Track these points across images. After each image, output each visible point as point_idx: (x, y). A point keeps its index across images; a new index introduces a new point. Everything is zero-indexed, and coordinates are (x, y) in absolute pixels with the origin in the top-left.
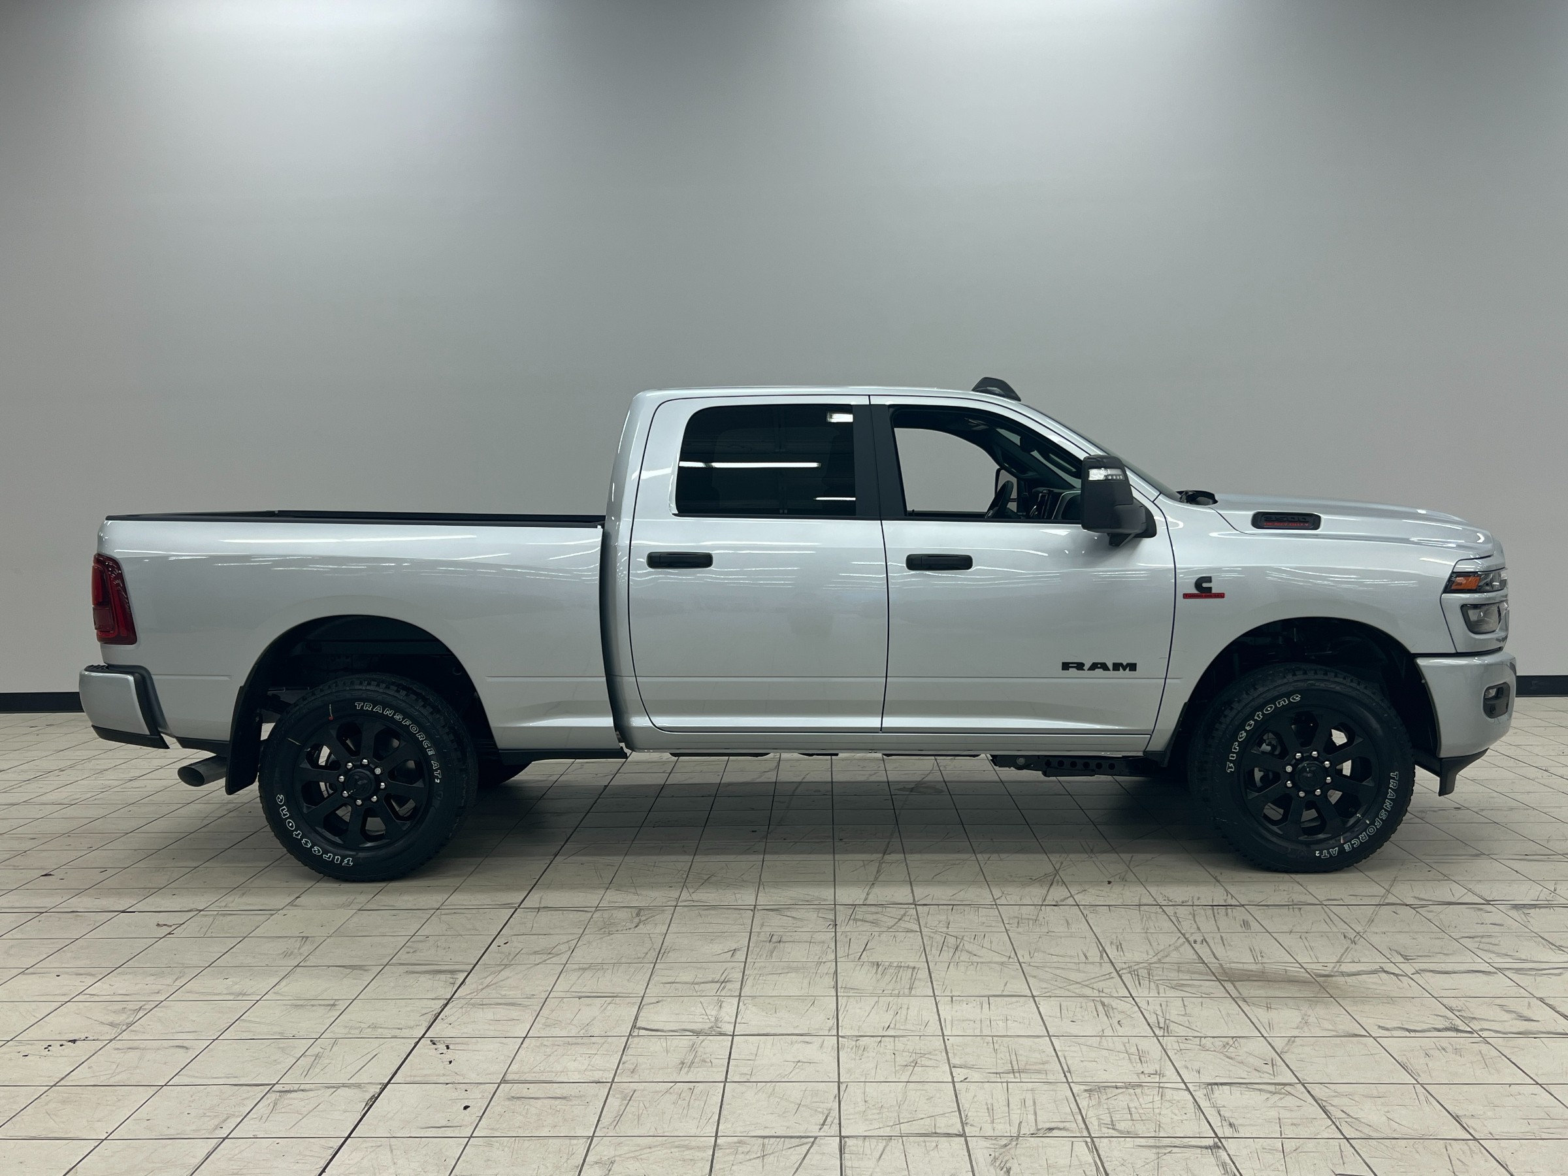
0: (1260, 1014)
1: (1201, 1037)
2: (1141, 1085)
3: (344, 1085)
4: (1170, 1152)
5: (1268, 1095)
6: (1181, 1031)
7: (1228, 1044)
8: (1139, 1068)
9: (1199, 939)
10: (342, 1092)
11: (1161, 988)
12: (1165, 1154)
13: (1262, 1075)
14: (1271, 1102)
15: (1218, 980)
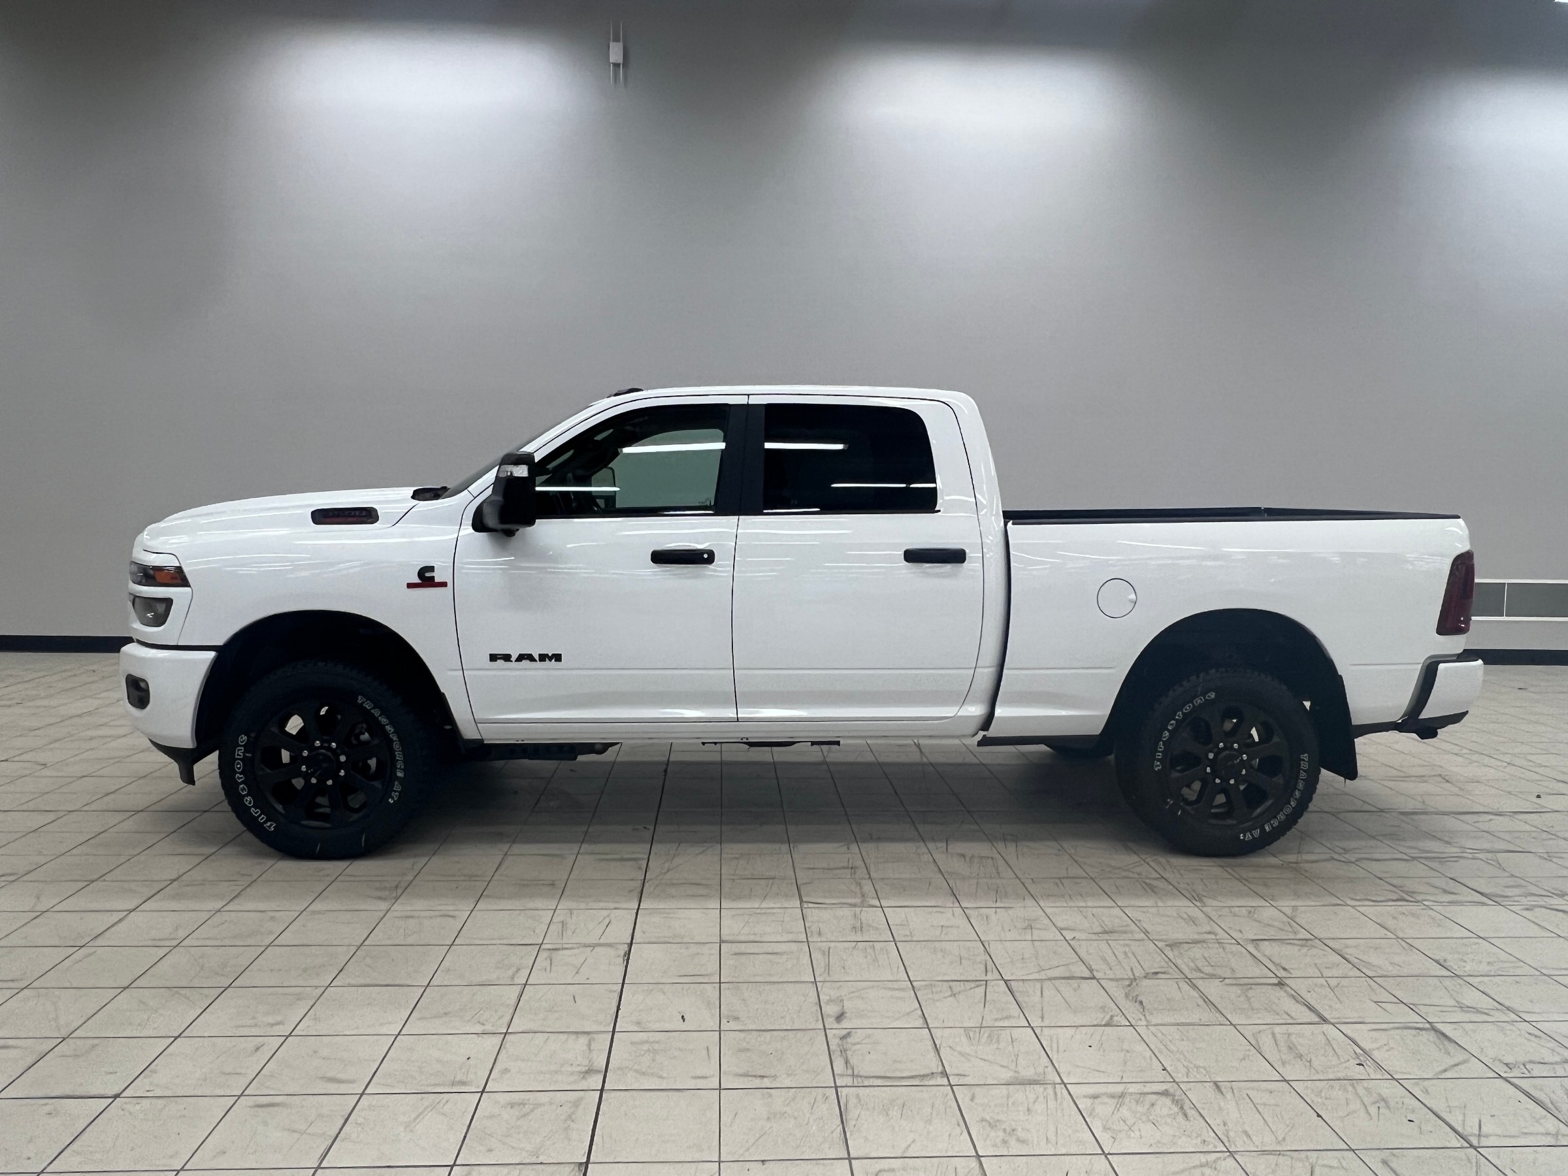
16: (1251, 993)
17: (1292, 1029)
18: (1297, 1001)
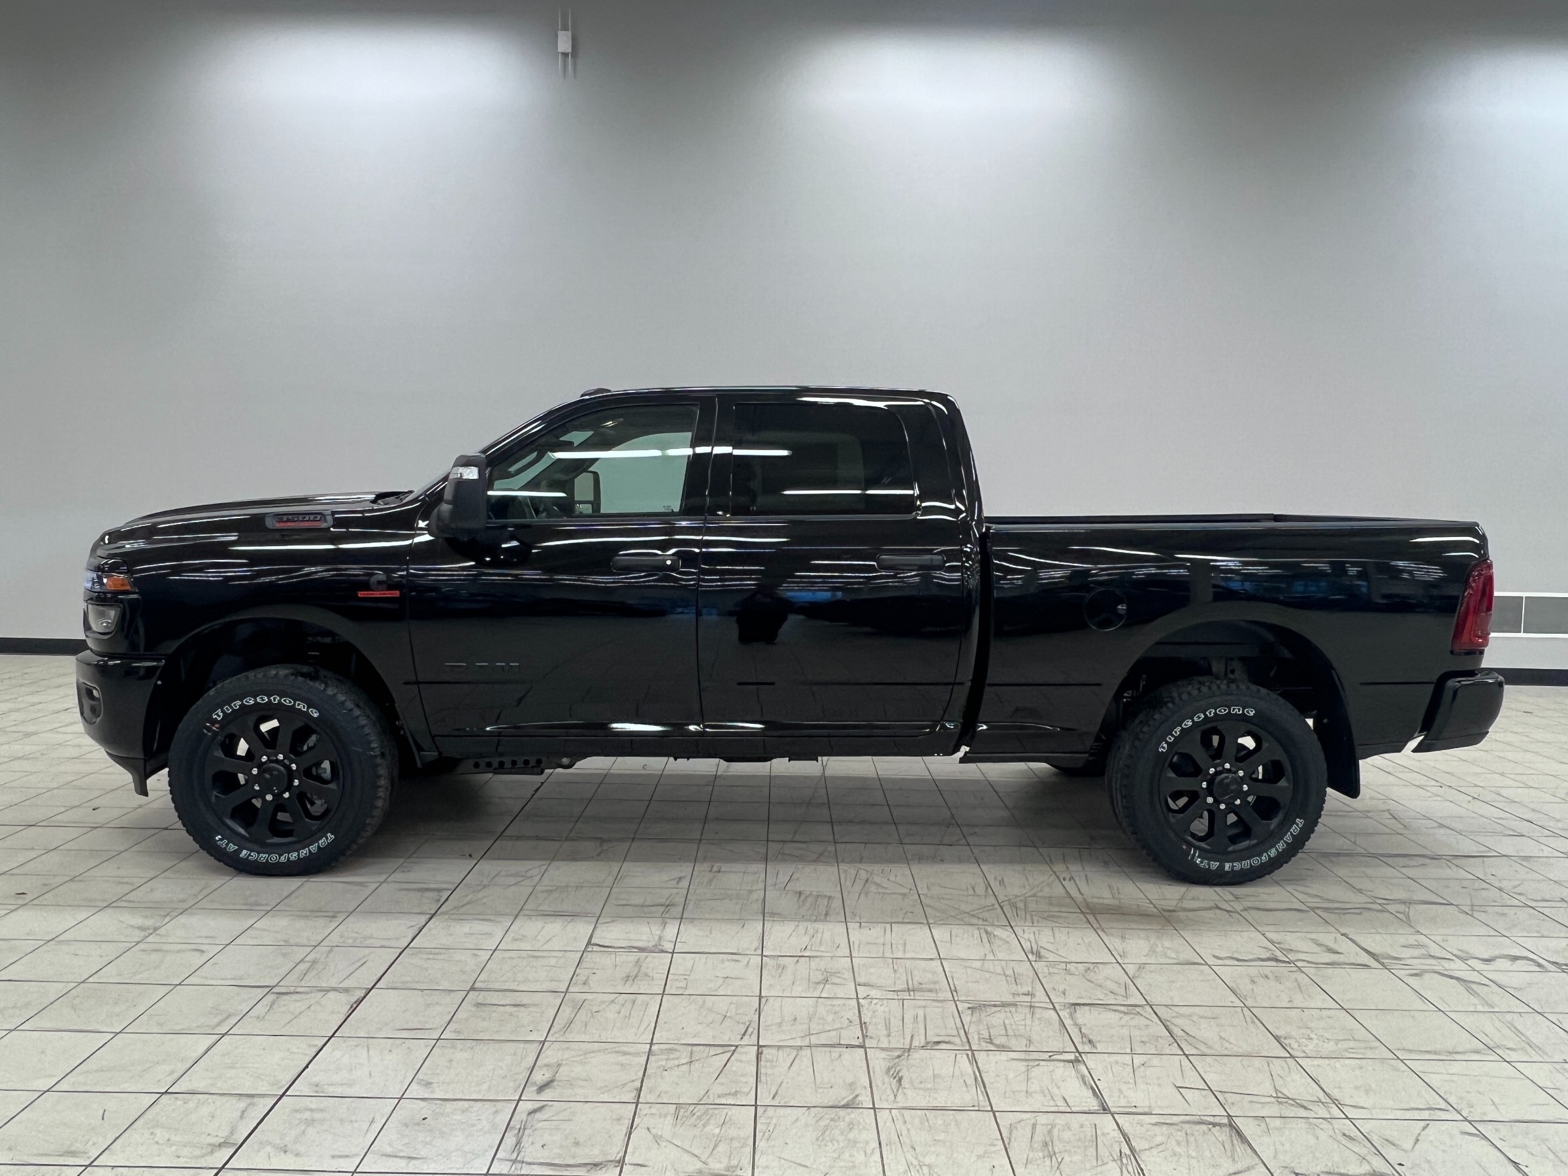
0: (1115, 943)
1: (1066, 963)
2: (1016, 1005)
3: (334, 989)
4: (1038, 1065)
5: (1121, 1015)
6: (1051, 957)
7: (1089, 969)
8: (1014, 988)
9: (1068, 877)
10: (332, 995)
11: (1035, 918)
12: (1034, 1066)
13: (1117, 997)
14: (1123, 1022)
15: (1082, 913)
16: (1035, 1072)
17: (1061, 1120)
18: (1085, 1083)
